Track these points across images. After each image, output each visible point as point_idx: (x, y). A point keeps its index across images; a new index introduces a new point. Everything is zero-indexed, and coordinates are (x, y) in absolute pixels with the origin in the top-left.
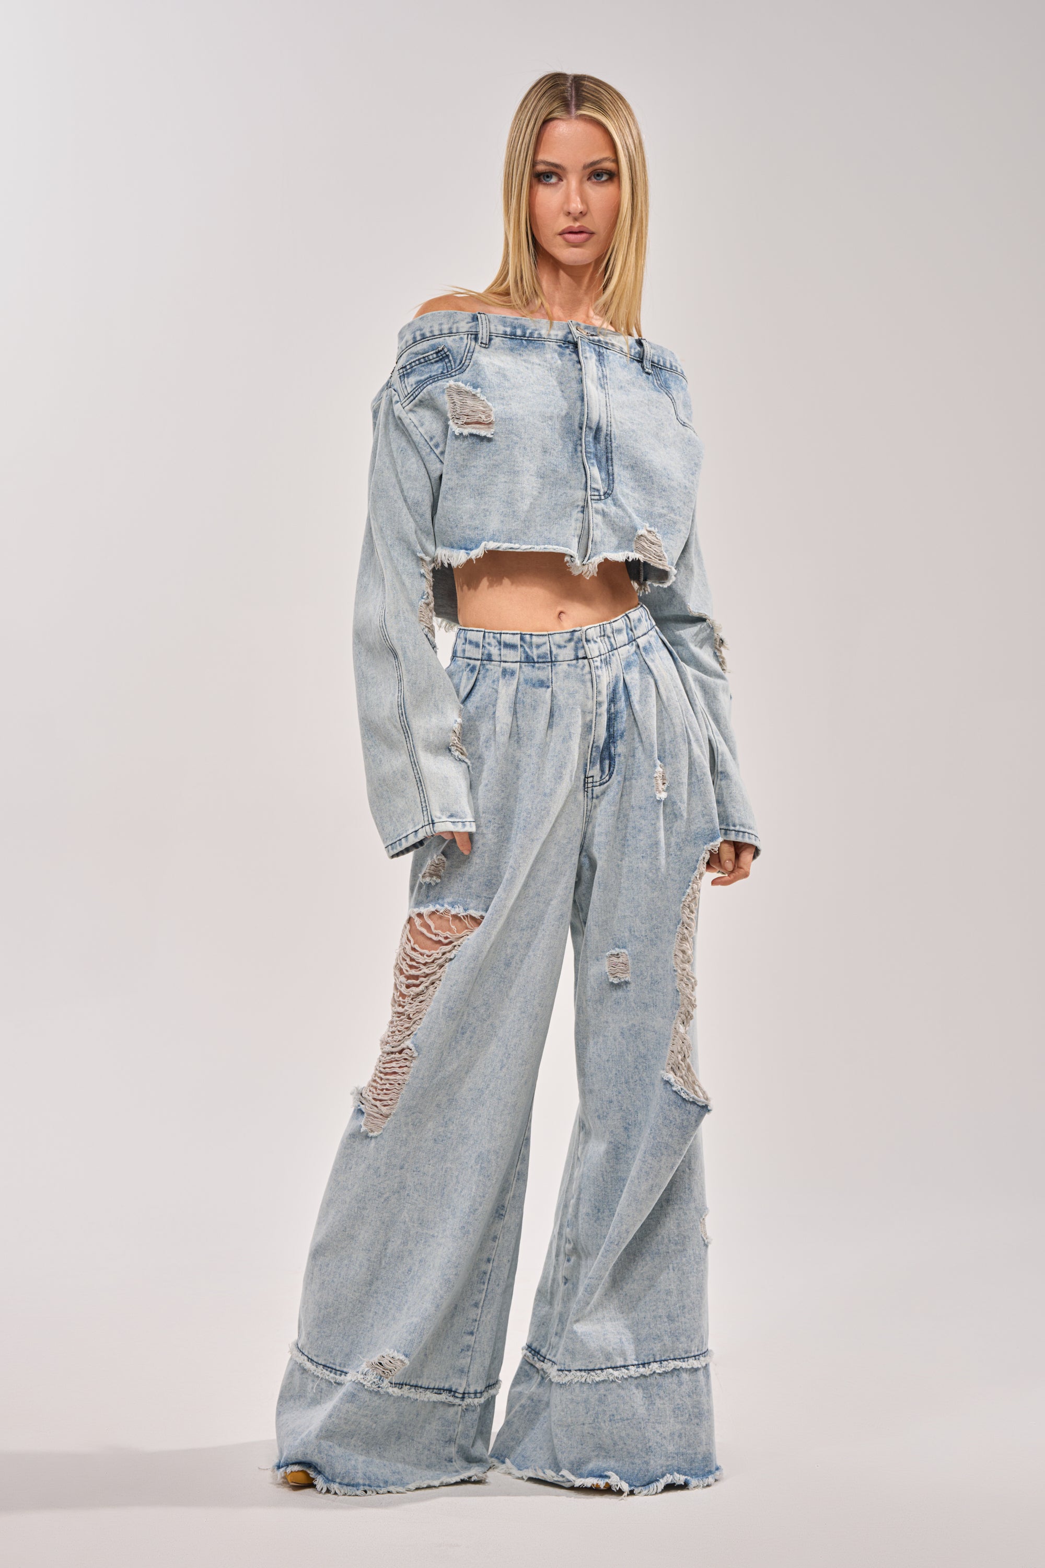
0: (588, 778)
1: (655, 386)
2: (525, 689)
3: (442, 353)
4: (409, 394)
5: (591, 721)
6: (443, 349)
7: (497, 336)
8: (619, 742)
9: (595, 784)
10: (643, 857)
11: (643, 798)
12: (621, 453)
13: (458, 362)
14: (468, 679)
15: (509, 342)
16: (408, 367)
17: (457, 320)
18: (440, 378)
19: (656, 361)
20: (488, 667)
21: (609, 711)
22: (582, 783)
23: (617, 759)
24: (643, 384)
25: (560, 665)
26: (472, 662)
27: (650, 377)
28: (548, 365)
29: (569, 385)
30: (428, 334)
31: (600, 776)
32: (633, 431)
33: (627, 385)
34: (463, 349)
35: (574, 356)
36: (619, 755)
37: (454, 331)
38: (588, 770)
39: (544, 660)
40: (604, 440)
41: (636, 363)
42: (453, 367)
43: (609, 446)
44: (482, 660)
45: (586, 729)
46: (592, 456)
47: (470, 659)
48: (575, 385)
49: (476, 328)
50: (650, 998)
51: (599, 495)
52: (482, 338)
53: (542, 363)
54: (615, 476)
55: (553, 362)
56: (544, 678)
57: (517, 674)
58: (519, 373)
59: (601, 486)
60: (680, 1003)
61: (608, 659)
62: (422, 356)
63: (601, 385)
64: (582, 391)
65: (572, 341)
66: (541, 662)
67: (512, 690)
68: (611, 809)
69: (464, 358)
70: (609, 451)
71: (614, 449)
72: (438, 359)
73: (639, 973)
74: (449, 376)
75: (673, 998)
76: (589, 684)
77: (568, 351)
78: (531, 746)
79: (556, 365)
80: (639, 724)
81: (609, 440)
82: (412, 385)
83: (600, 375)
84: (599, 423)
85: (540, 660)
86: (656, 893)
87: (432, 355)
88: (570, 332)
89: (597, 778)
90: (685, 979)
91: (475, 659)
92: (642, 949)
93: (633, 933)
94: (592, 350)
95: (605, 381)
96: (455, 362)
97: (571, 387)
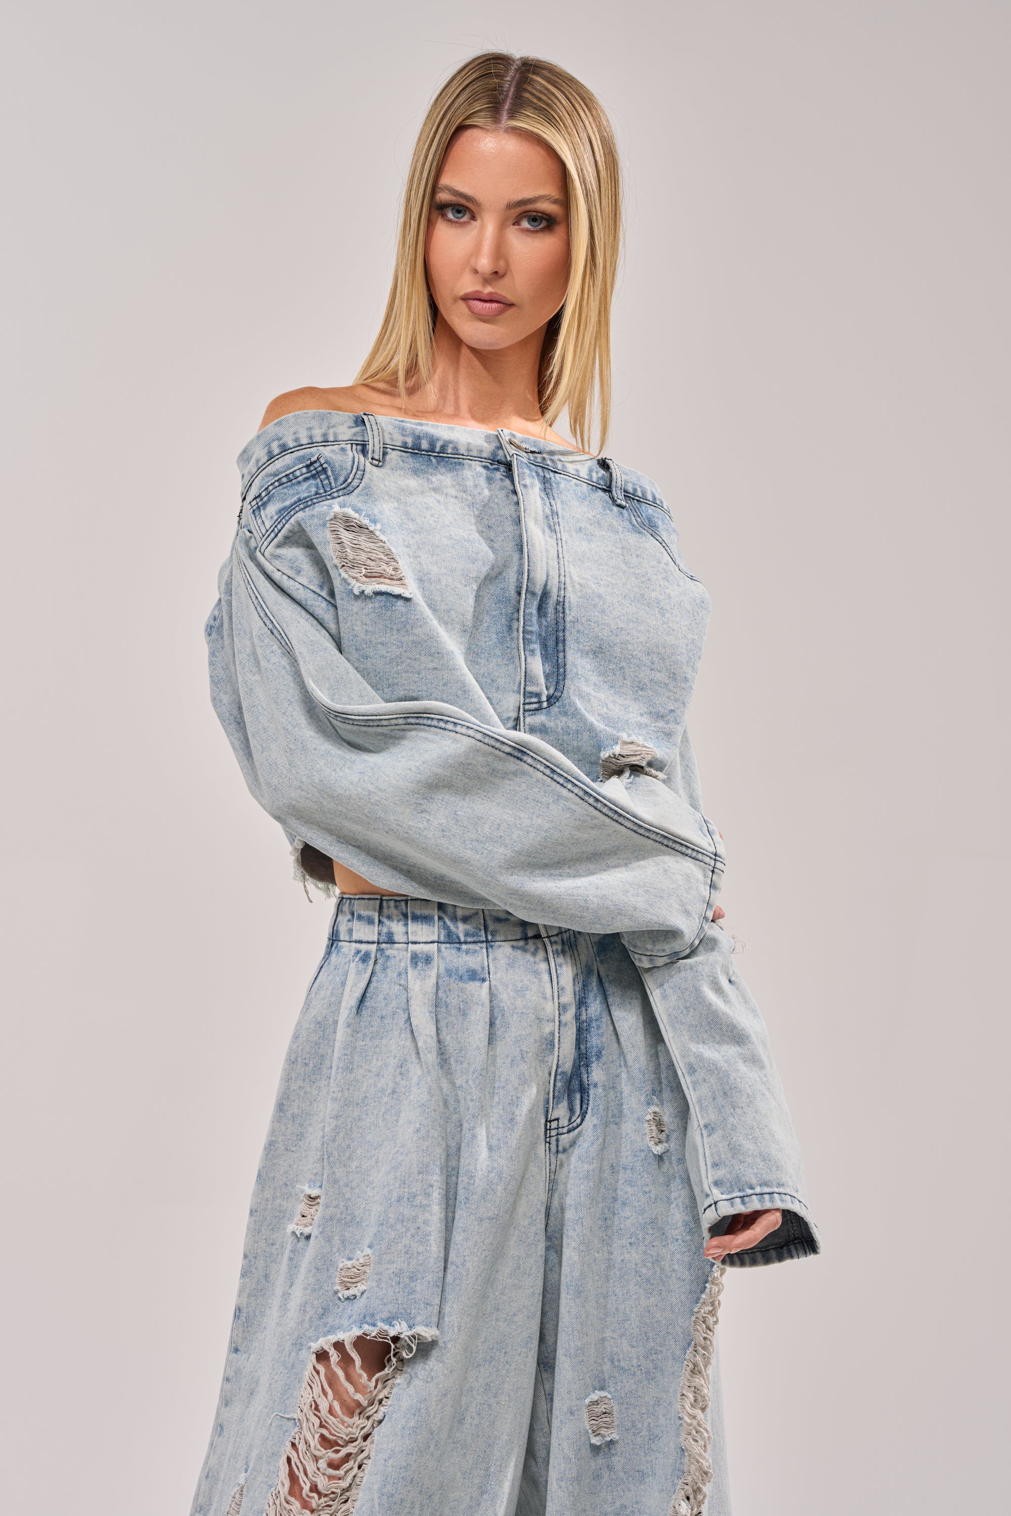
0: (550, 1122)
1: (633, 525)
2: (448, 985)
3: (316, 465)
4: (267, 531)
5: (552, 1034)
6: (318, 459)
7: (393, 449)
8: (594, 1066)
9: (561, 1131)
10: (630, 1244)
11: (628, 1153)
12: (578, 632)
13: (342, 479)
14: (359, 973)
15: (411, 460)
16: (263, 494)
17: (333, 422)
18: (315, 501)
19: (631, 491)
20: (388, 952)
21: (577, 1017)
22: (543, 1130)
23: (591, 1092)
24: (615, 523)
25: (500, 946)
26: (364, 947)
27: (624, 511)
28: (470, 498)
29: (500, 529)
30: (291, 444)
31: (568, 1118)
32: (600, 596)
33: (588, 526)
34: (349, 464)
35: (507, 482)
36: (595, 1086)
37: (331, 438)
38: (550, 1110)
39: (475, 939)
40: (553, 611)
41: (601, 493)
42: (333, 485)
43: (561, 621)
44: (378, 943)
45: (544, 1046)
46: (534, 638)
47: (361, 942)
48: (509, 528)
49: (363, 435)
50: (647, 1462)
51: (540, 702)
52: (373, 451)
53: (459, 495)
54: (568, 667)
55: (476, 492)
56: (477, 967)
57: (436, 961)
58: (427, 509)
59: (541, 686)
60: (686, 1470)
61: (573, 939)
62: (284, 474)
63: (550, 527)
64: (521, 536)
65: (504, 460)
66: (470, 943)
67: (431, 984)
68: (583, 1167)
69: (352, 476)
70: (561, 628)
71: (568, 625)
72: (309, 475)
73: (629, 1425)
74: (329, 497)
75: (676, 1461)
76: (546, 977)
77: (498, 475)
78: (462, 1072)
79: (481, 497)
80: (622, 1039)
81: (561, 611)
82: (272, 517)
83: (548, 512)
84: (546, 585)
85: (469, 939)
86: (652, 1299)
87: (300, 470)
88: (501, 447)
89: (564, 1122)
90: (694, 1432)
91: (368, 942)
92: (634, 1387)
93: (616, 1363)
94: (534, 474)
95: (556, 520)
96: (336, 480)
97: (504, 531)
